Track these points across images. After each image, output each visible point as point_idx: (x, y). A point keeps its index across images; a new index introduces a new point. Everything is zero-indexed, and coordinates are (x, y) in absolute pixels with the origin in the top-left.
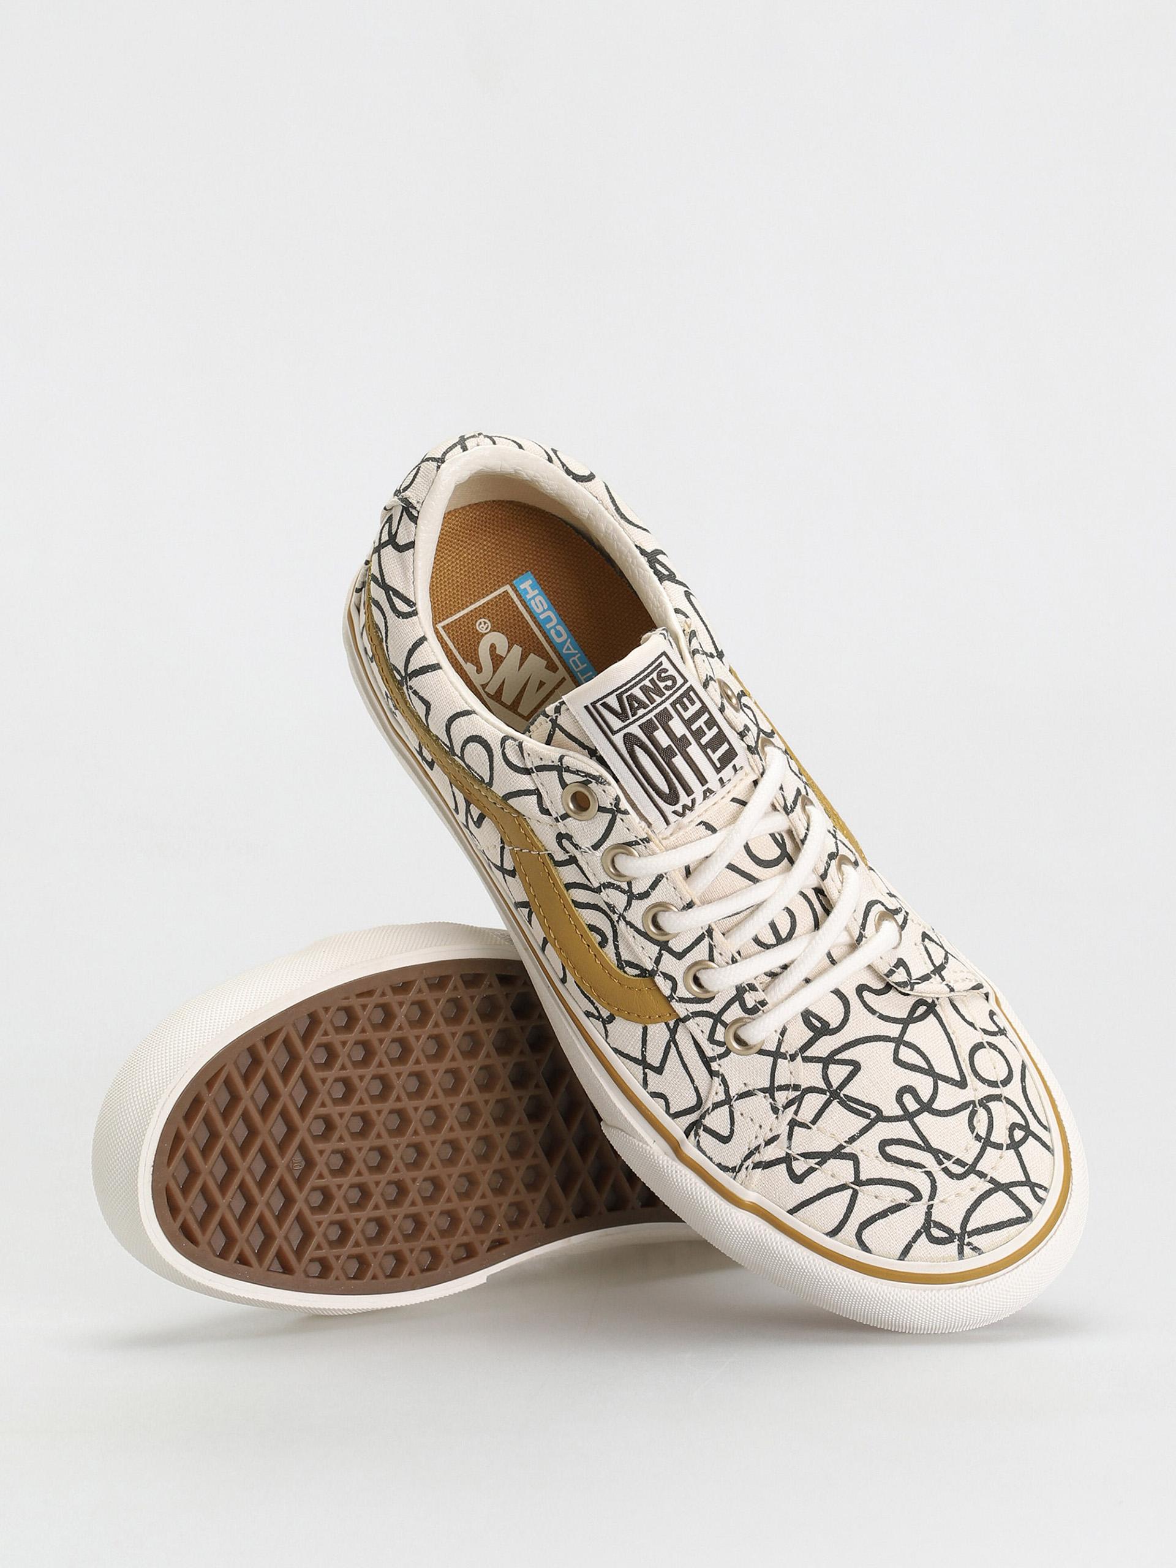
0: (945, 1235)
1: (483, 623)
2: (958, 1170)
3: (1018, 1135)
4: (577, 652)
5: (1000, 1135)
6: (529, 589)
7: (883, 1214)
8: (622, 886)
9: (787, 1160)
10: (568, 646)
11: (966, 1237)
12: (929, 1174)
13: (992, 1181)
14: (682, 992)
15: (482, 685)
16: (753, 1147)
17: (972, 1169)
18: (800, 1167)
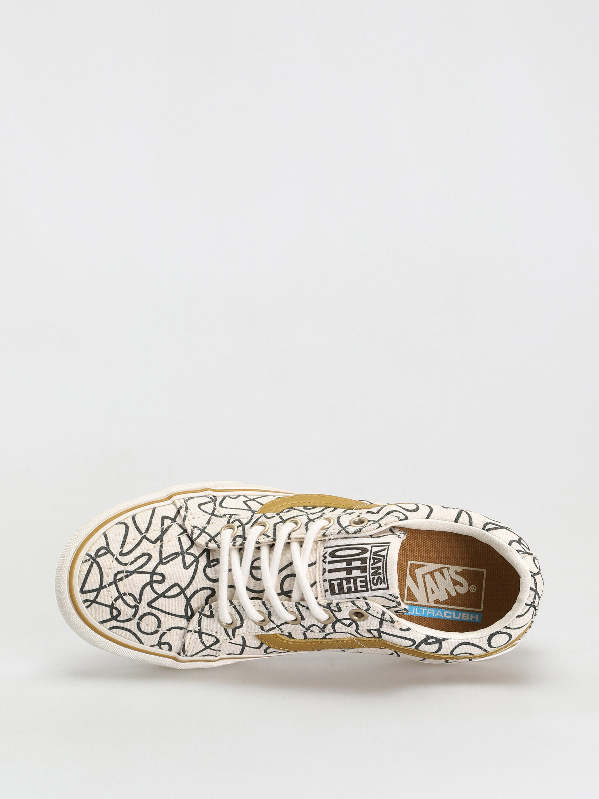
0: (100, 553)
1: (474, 589)
2: (119, 576)
3: (115, 613)
4: (436, 616)
5: (119, 604)
6: (474, 617)
7: (125, 538)
9: (174, 520)
10: (440, 614)
11: (93, 561)
12: (126, 565)
13: (105, 587)
15: (449, 568)
16: (188, 511)
17: (115, 582)
18: (167, 522)
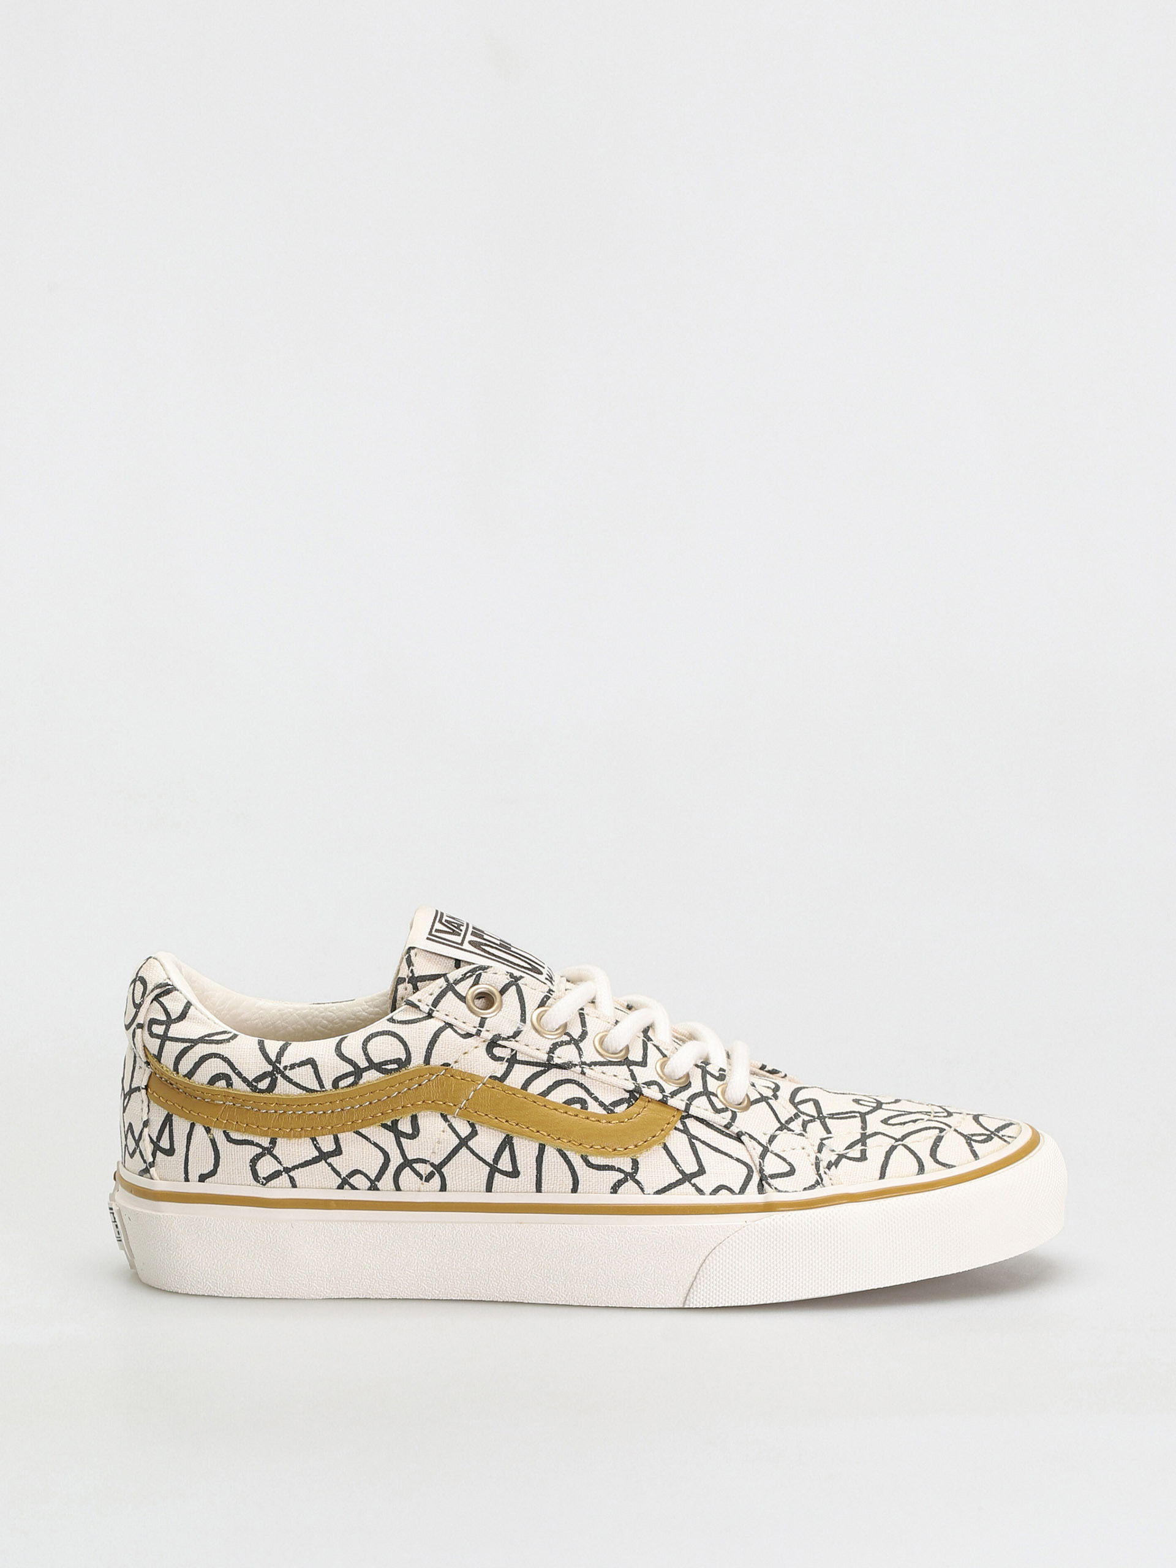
0: (983, 1137)
7: (935, 1146)
8: (564, 1040)
14: (669, 1088)
